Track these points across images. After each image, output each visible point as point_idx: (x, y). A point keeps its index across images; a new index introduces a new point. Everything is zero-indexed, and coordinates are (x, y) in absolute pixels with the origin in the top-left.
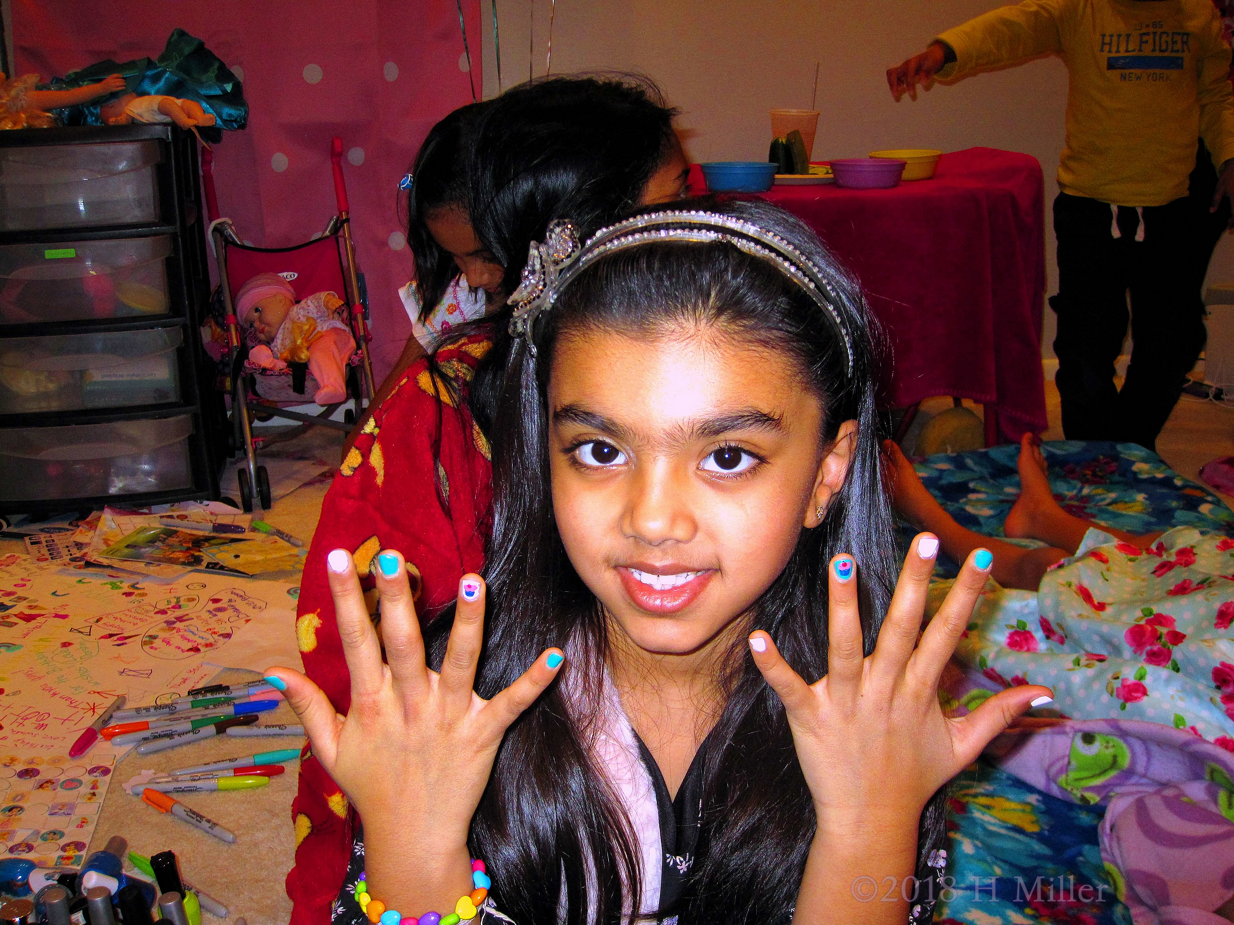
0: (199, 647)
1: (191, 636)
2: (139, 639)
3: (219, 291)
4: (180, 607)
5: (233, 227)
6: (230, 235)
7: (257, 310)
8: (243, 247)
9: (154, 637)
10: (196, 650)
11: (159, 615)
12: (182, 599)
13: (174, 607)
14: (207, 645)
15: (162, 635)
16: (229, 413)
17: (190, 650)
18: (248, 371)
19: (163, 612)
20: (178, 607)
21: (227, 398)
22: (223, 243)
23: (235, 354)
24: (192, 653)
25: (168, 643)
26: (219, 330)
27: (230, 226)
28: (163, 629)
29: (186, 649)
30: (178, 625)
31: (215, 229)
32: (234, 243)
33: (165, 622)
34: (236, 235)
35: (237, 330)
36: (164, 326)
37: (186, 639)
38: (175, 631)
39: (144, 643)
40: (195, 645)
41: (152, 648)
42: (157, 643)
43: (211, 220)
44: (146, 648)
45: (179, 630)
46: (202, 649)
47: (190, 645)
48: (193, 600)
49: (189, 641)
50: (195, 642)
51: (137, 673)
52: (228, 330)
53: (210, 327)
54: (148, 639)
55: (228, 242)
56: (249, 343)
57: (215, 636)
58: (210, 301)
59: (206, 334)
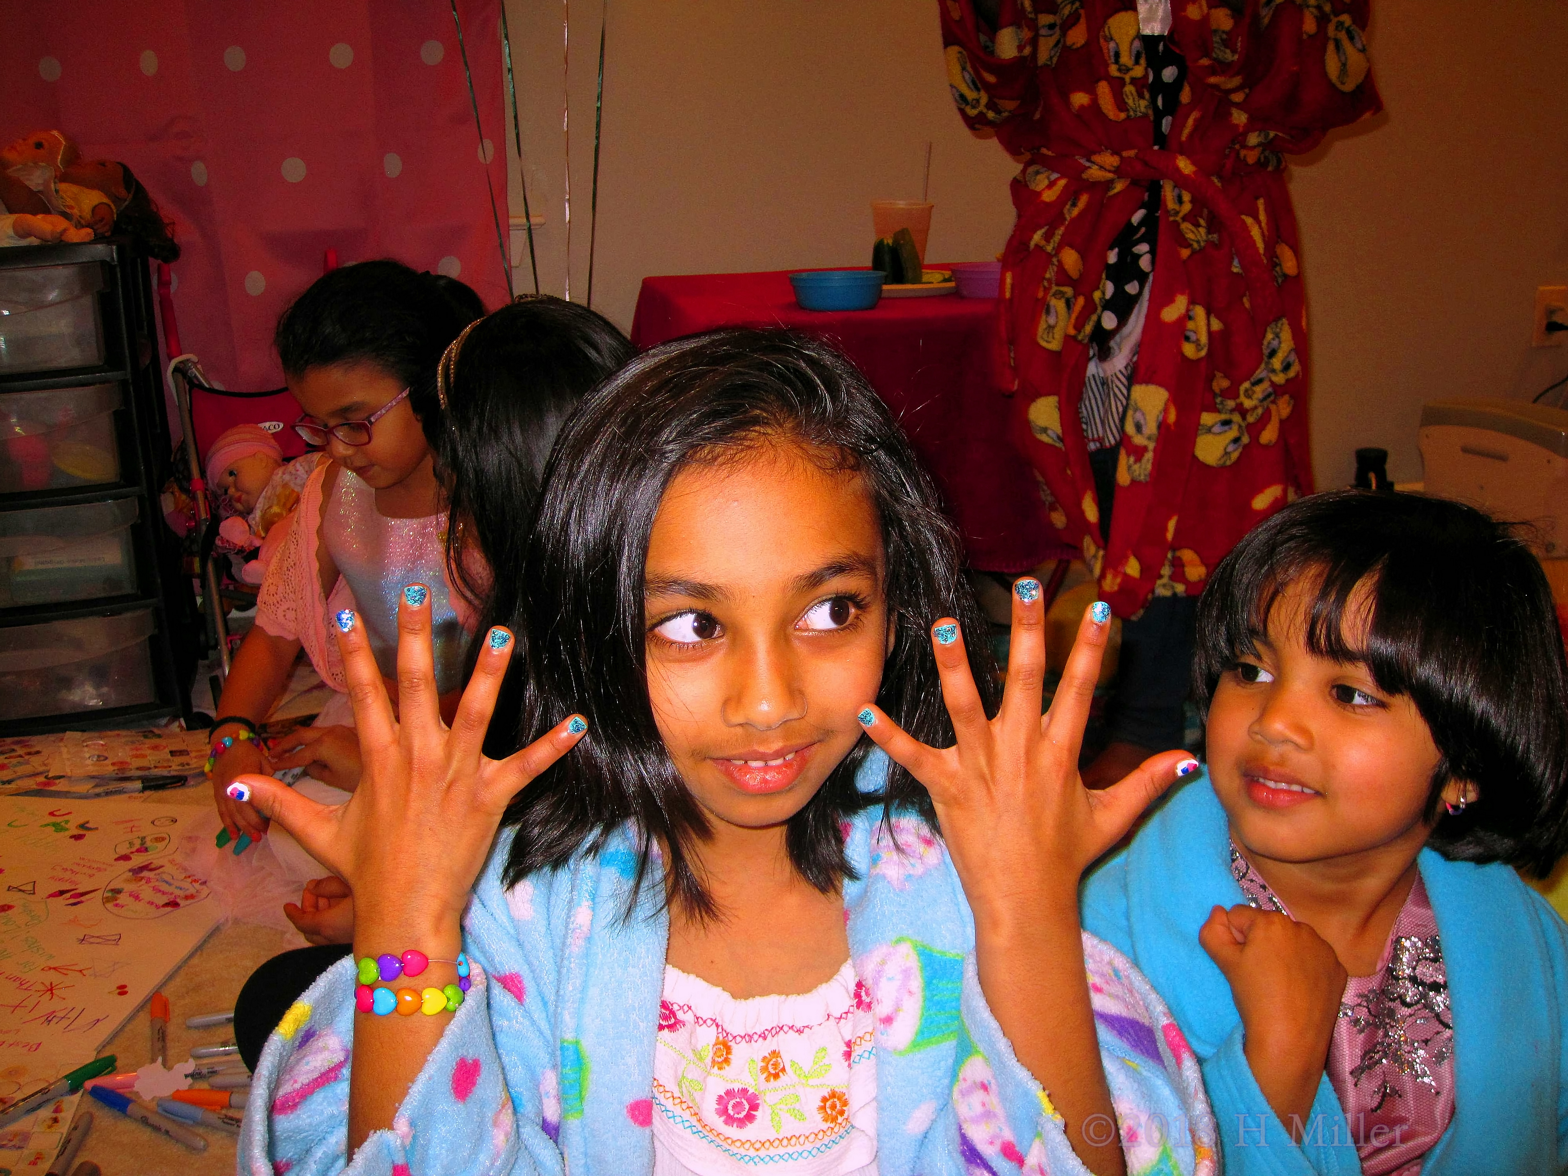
0: (178, 900)
1: (165, 887)
2: (98, 895)
3: (183, 447)
4: (146, 850)
5: (199, 366)
6: (195, 376)
7: (231, 473)
8: (212, 391)
9: (118, 891)
10: (174, 904)
11: (121, 862)
12: (148, 839)
13: (138, 851)
14: (187, 898)
15: (129, 887)
16: (199, 600)
17: (166, 905)
18: (220, 550)
19: (126, 858)
20: (143, 849)
21: (196, 583)
22: (187, 387)
23: (204, 528)
24: (169, 909)
25: (137, 898)
26: (184, 497)
27: (195, 364)
28: (128, 881)
29: (161, 903)
30: (145, 874)
31: (176, 370)
32: (201, 386)
33: (130, 870)
34: (203, 375)
35: (206, 497)
36: (115, 498)
37: (160, 891)
38: (144, 881)
39: (106, 900)
40: (172, 898)
41: (116, 905)
42: (123, 899)
43: (170, 358)
44: (109, 906)
45: (148, 881)
46: (182, 903)
47: (165, 899)
48: (163, 839)
49: (164, 893)
50: (172, 894)
51: (104, 940)
52: (194, 499)
53: (172, 493)
54: (110, 894)
55: (194, 385)
56: (223, 513)
57: (197, 885)
58: (172, 460)
59: (168, 504)
